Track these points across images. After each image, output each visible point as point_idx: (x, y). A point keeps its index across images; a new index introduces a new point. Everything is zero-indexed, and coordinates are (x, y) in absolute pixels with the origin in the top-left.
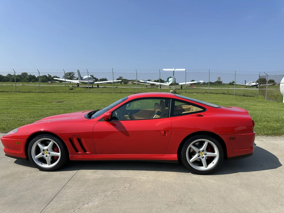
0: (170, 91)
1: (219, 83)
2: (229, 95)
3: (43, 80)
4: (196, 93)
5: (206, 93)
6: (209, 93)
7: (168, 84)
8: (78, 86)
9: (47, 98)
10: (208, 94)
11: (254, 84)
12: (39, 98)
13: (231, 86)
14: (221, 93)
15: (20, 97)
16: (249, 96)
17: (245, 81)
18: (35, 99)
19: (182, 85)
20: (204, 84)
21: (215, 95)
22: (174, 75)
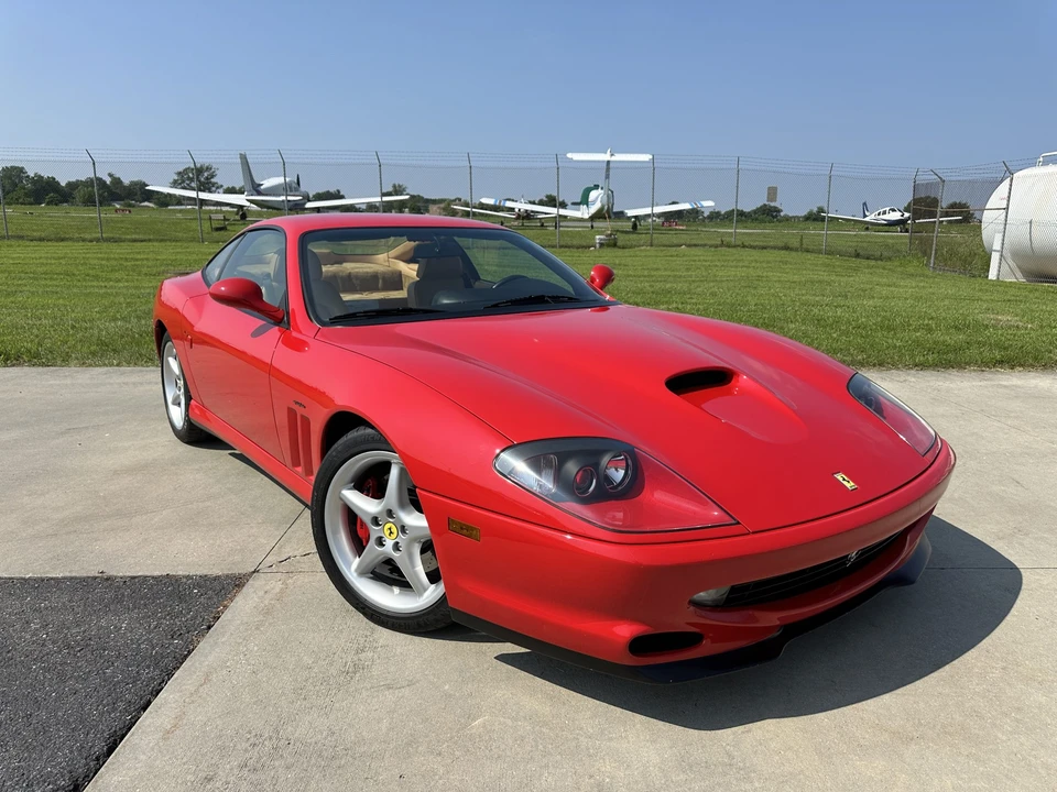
0: (594, 239)
1: (768, 214)
2: (805, 254)
3: (90, 196)
4: (689, 246)
5: (722, 245)
6: (735, 246)
7: (584, 213)
8: (244, 217)
9: (137, 260)
10: (730, 250)
11: (896, 216)
12: (108, 259)
13: (811, 225)
14: (774, 248)
15: (33, 256)
16: (876, 259)
17: (865, 204)
18: (92, 262)
19: (636, 217)
20: (715, 216)
21: (755, 254)
22: (607, 177)
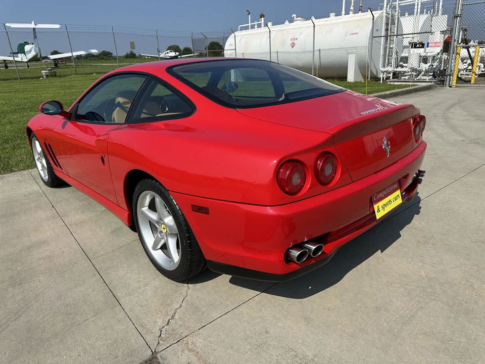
0: (40, 73)
4: (97, 73)
13: (137, 60)
22: (35, 37)
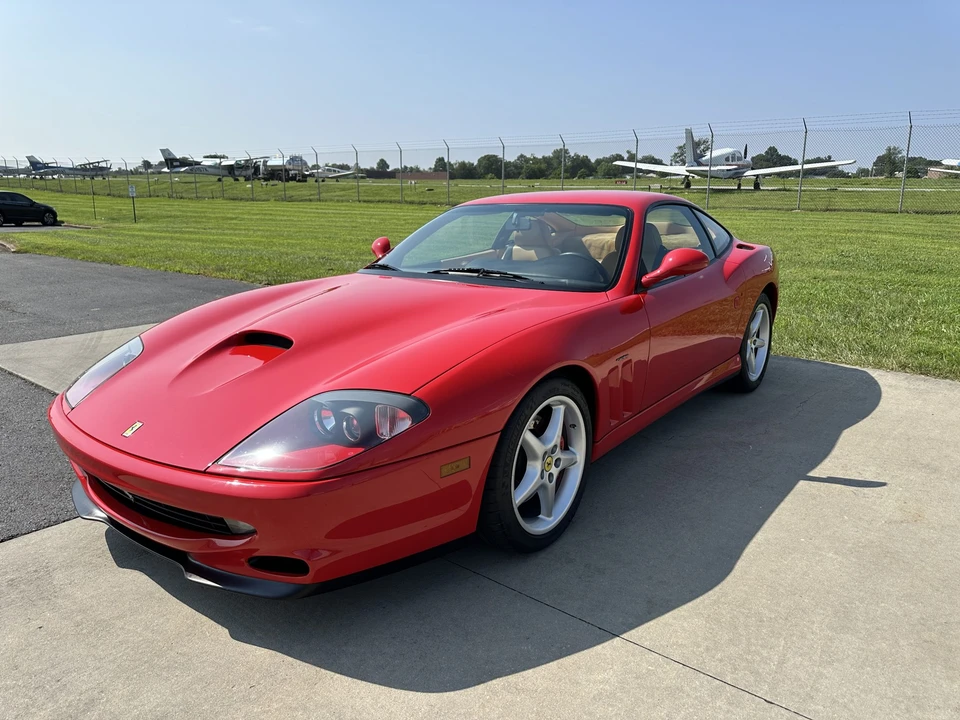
3: (609, 170)
8: (688, 185)
